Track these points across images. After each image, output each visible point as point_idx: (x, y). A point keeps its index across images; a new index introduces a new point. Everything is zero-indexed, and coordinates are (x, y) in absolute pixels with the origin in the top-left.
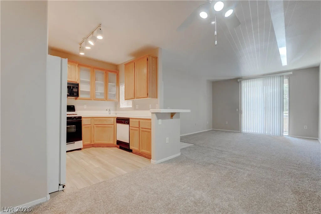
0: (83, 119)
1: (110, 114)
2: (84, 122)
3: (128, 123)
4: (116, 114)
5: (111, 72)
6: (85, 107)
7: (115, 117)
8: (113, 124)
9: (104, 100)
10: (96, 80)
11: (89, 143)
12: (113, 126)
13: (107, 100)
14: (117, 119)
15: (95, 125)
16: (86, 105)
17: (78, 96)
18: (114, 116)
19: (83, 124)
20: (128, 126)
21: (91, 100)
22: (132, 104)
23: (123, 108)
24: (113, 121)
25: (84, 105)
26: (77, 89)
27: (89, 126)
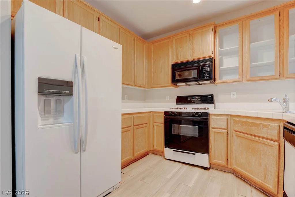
6: (234, 96)
7: (282, 121)
11: (222, 162)
13: (283, 76)
15: (235, 131)
16: (235, 93)
17: (211, 79)
21: (241, 81)
25: (232, 93)
26: (210, 68)
27: (223, 132)
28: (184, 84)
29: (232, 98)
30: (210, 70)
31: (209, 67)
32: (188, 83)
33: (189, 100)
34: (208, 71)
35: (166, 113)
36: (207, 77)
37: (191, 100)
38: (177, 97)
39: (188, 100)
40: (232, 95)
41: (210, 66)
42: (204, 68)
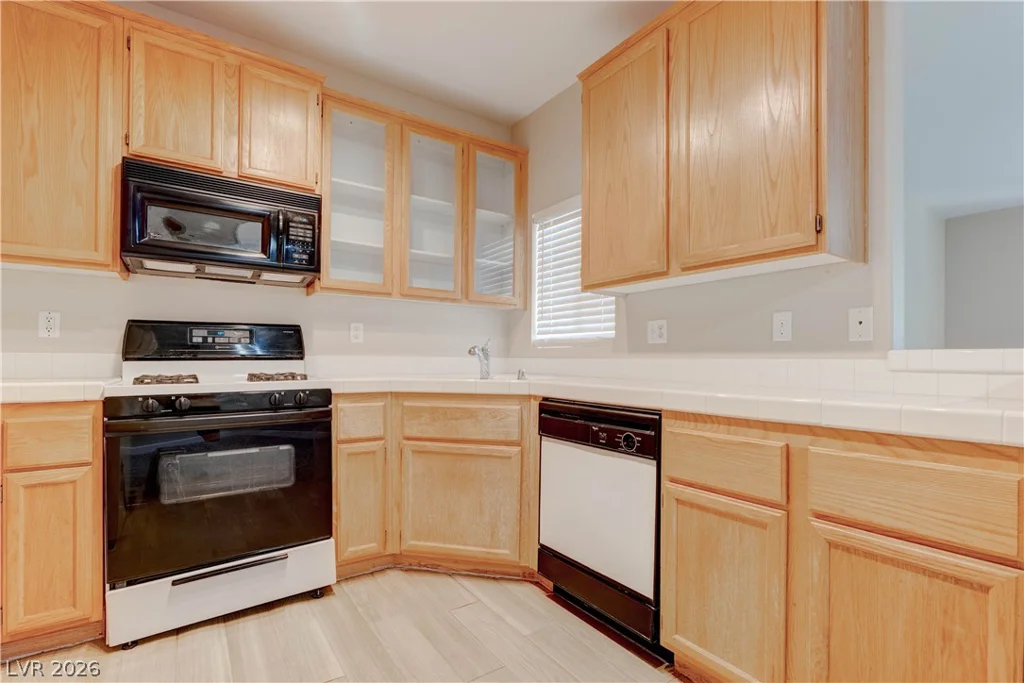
0: (338, 407)
1: (485, 375)
2: (346, 423)
3: (651, 448)
4: (521, 375)
5: (491, 148)
6: (357, 334)
7: (530, 397)
8: (515, 437)
9: (454, 300)
10: (412, 192)
11: (370, 547)
12: (516, 449)
13: (467, 298)
14: (543, 409)
15: (409, 439)
16: (361, 326)
17: (317, 270)
18: (525, 392)
19: (342, 436)
20: (647, 467)
21: (389, 294)
22: (617, 320)
23: (552, 342)
24: (514, 419)
25: (353, 325)
26: (313, 230)
27: (372, 449)
28: (190, 268)
29: (354, 341)
30: (313, 238)
31: (308, 227)
32: (210, 269)
33: (200, 340)
34: (308, 240)
35: (111, 406)
36: (301, 260)
37: (210, 340)
38: (129, 321)
39: (195, 340)
40: (352, 333)
41: (314, 226)
42: (291, 224)
